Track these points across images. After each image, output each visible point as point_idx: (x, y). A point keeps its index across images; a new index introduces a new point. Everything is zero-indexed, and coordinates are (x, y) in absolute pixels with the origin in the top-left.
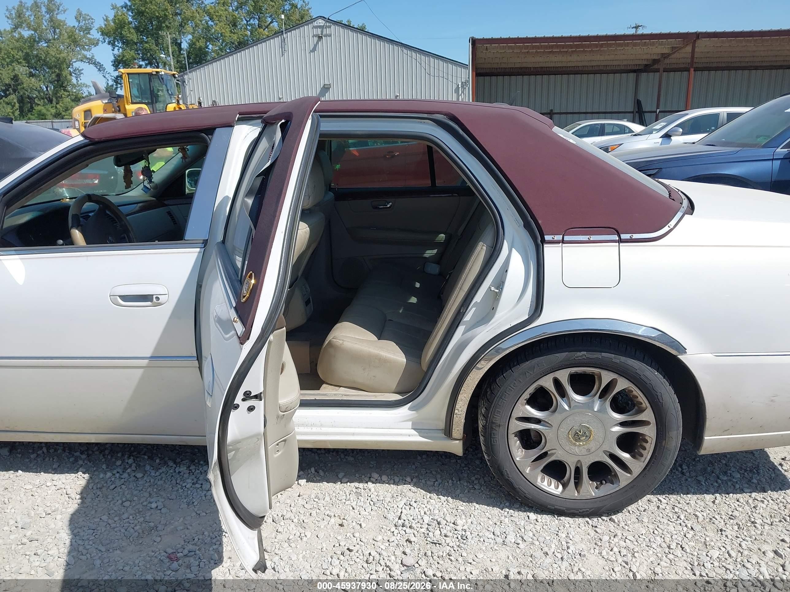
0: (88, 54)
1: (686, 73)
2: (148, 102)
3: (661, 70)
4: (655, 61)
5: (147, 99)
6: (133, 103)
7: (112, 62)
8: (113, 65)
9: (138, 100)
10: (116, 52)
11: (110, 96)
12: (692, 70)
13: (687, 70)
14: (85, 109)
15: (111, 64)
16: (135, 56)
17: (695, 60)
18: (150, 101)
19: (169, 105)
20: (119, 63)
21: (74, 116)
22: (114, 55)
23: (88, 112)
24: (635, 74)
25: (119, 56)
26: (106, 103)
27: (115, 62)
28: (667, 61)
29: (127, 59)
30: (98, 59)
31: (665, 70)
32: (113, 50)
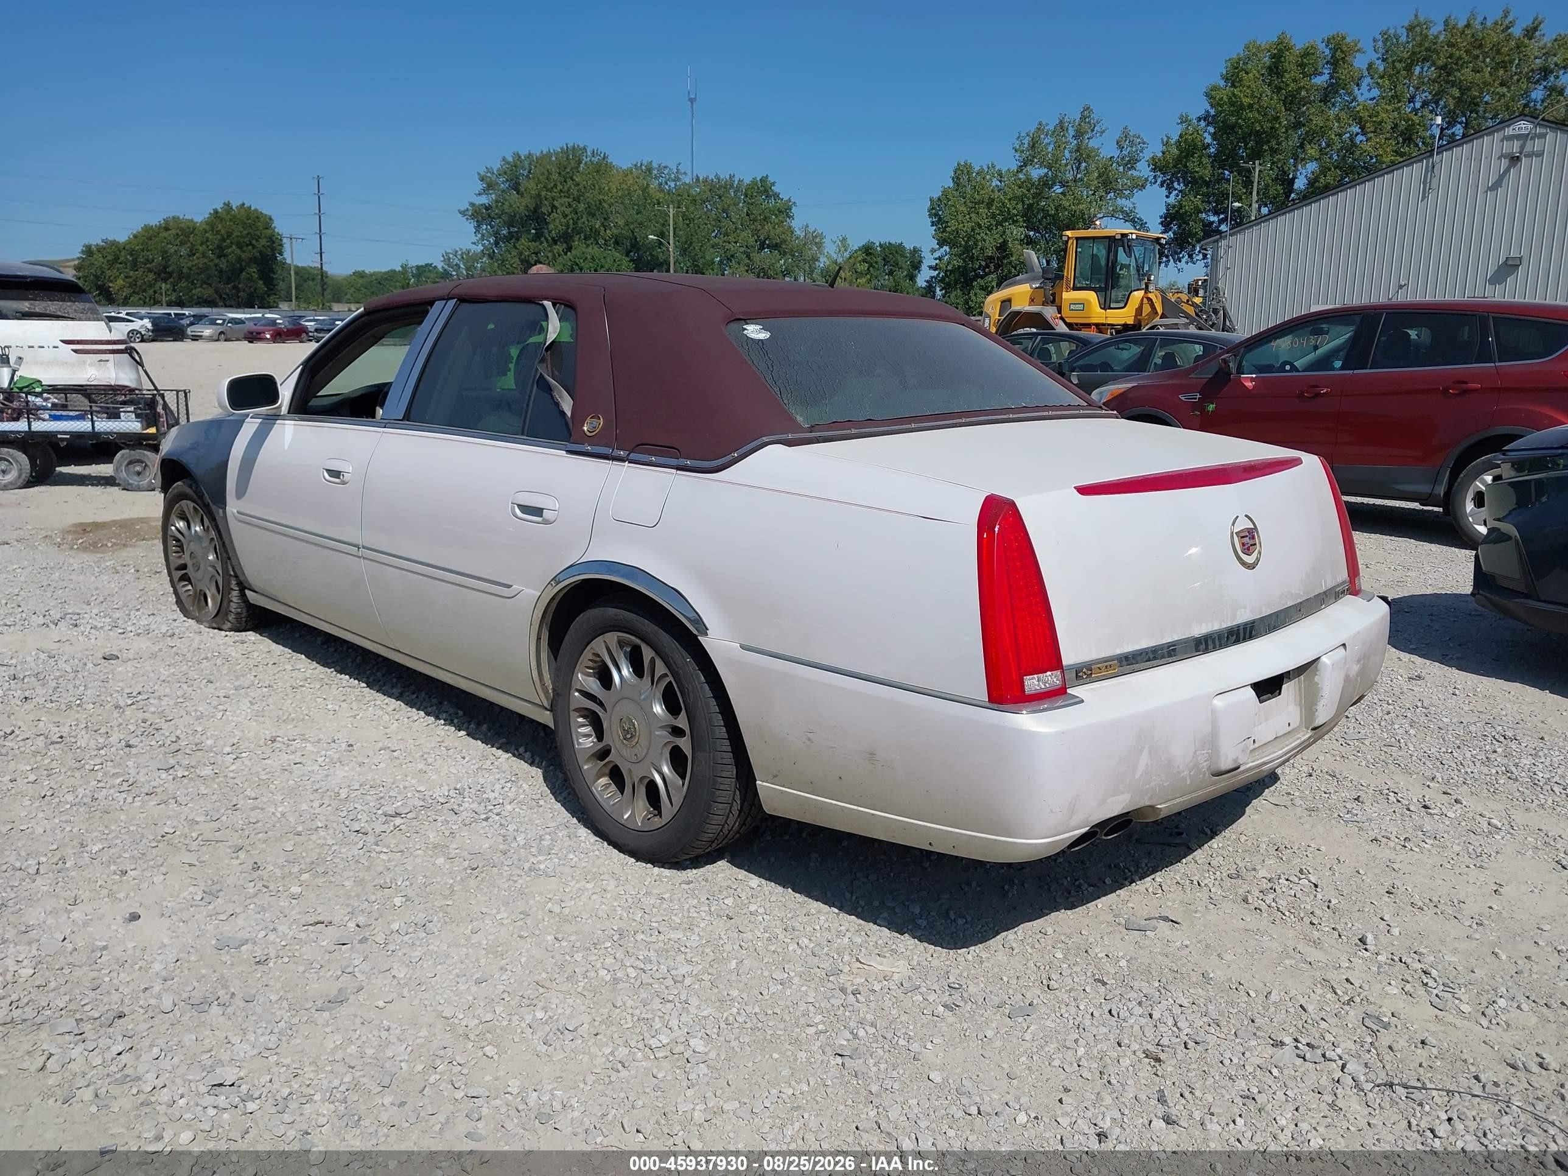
0: (1125, 203)
2: (1100, 287)
5: (1099, 281)
6: (1075, 289)
7: (1161, 217)
8: (1162, 223)
9: (1084, 283)
10: (1172, 200)
11: (1043, 277)
14: (1004, 298)
15: (1159, 221)
16: (1201, 207)
18: (1103, 286)
19: (1135, 293)
20: (1172, 221)
21: (985, 310)
22: (1167, 205)
23: (1006, 302)
25: (1174, 207)
26: (1037, 288)
27: (1166, 218)
29: (1186, 212)
30: (1141, 213)
32: (1167, 197)
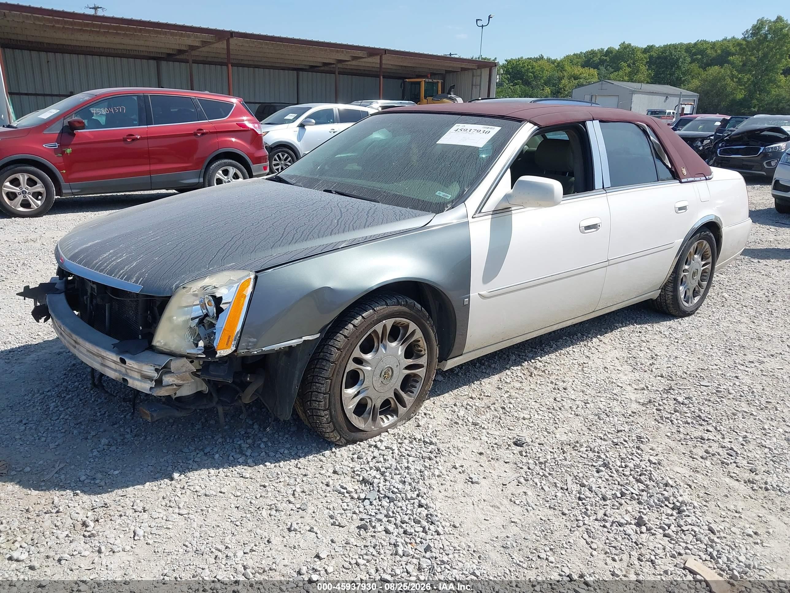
1: (224, 68)
3: (191, 61)
4: (180, 52)
12: (230, 65)
13: (226, 65)
17: (232, 57)
24: (155, 61)
28: (194, 53)
31: (195, 62)
